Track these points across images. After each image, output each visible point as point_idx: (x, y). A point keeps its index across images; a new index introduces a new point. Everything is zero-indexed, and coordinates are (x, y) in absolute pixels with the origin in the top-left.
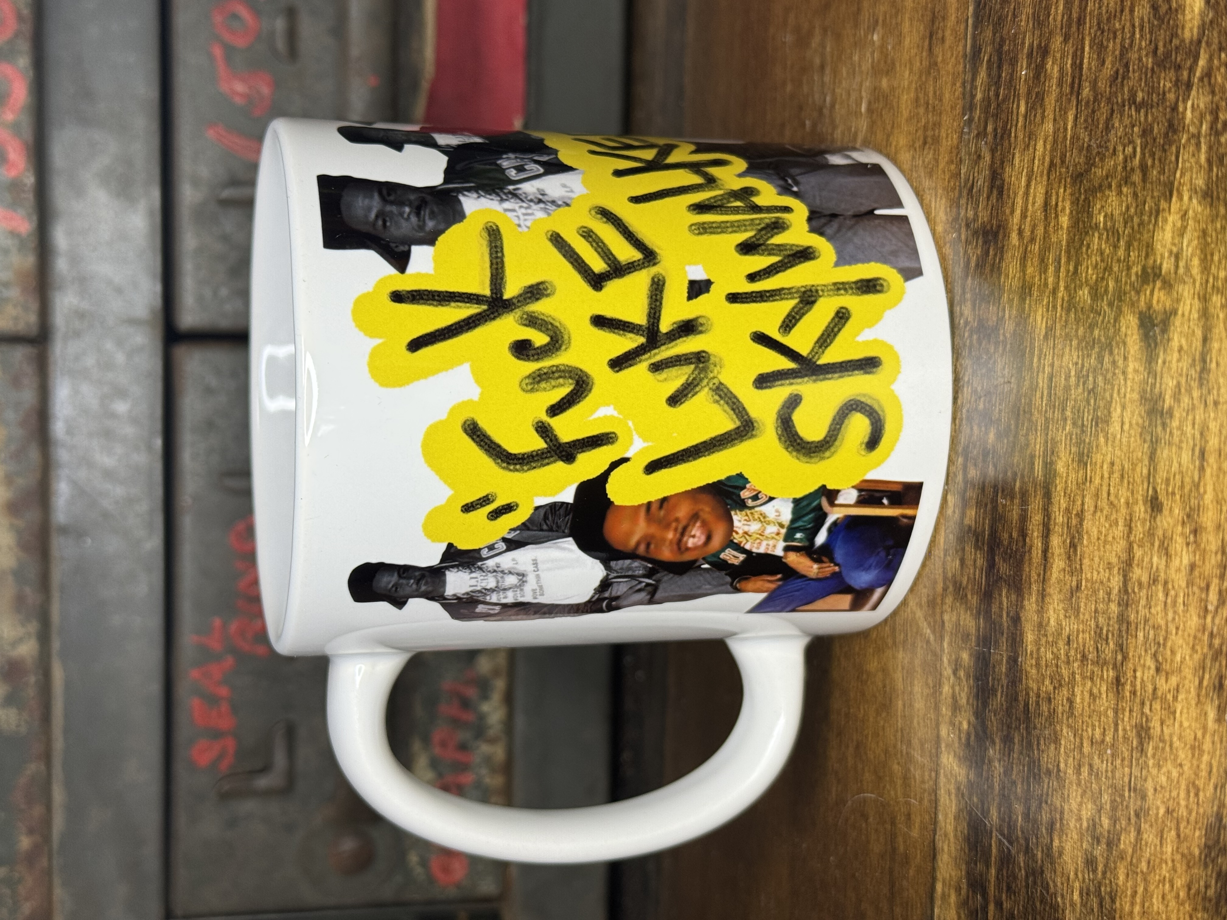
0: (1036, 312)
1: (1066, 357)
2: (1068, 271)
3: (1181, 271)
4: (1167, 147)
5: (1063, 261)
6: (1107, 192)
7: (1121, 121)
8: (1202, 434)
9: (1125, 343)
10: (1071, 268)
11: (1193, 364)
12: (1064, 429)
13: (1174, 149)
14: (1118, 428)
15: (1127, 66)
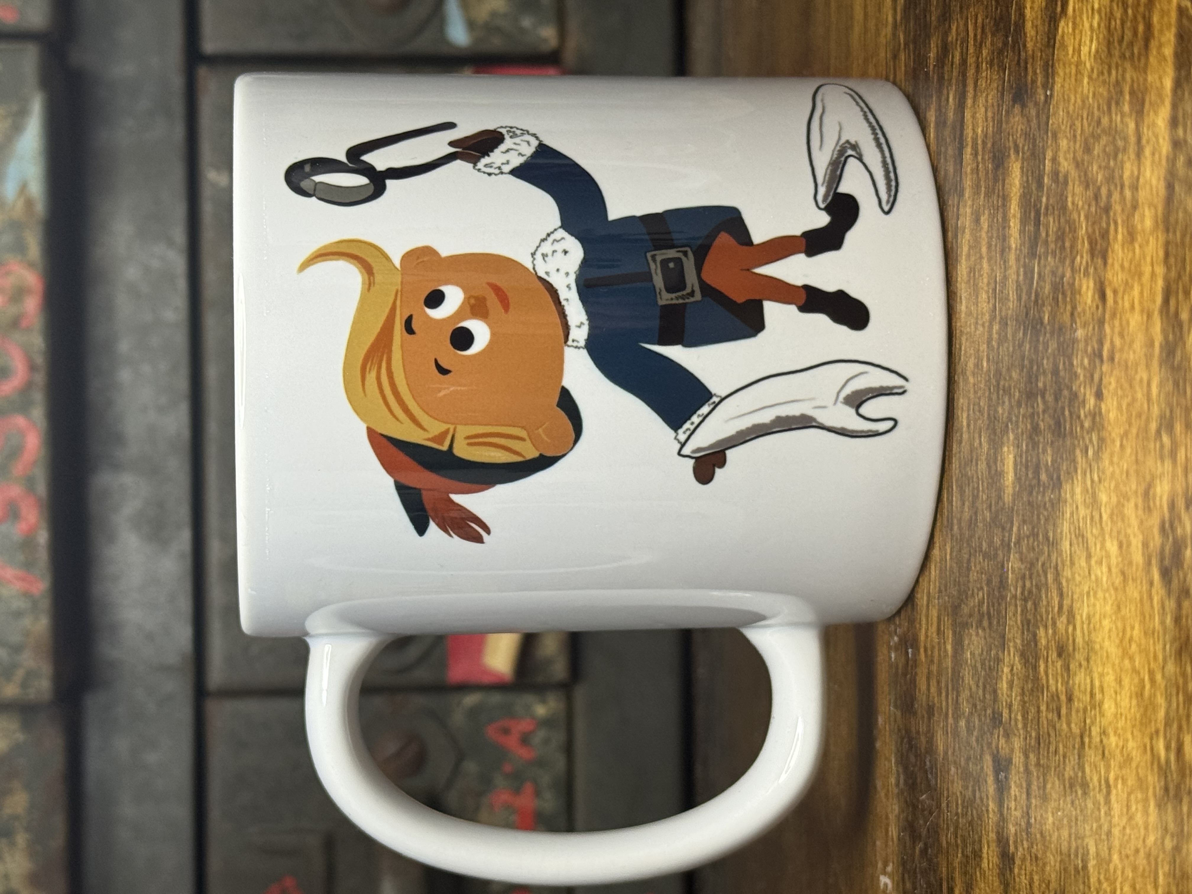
0: (937, 732)
1: (955, 784)
2: (953, 698)
3: (1013, 723)
4: (1000, 601)
5: (950, 688)
6: (971, 631)
7: (975, 566)
8: (1030, 885)
9: (986, 782)
10: (954, 696)
11: (1023, 817)
12: (957, 857)
13: (1004, 605)
14: (986, 865)
15: (976, 513)
